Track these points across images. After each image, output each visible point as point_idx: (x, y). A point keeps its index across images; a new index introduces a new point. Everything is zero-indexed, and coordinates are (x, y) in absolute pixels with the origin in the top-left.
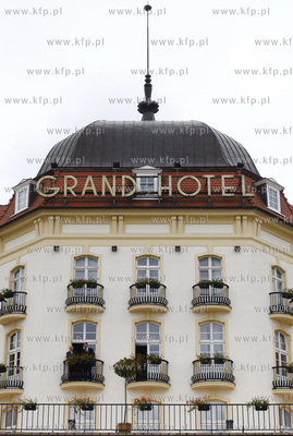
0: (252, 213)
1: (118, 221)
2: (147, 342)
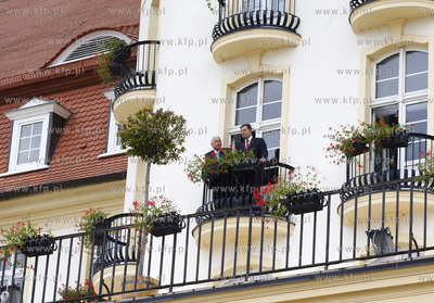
2: (399, 98)
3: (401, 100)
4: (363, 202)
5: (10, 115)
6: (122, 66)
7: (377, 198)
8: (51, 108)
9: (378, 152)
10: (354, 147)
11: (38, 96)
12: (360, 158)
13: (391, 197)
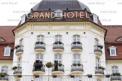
0: (89, 23)
1: (50, 25)
3: (58, 60)
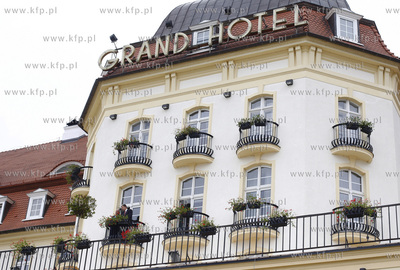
1: (171, 78)
2: (191, 197)
3: (192, 198)
4: (174, 240)
5: (29, 195)
6: (77, 177)
7: (179, 239)
8: (47, 193)
9: (181, 219)
10: (170, 216)
11: (42, 188)
12: (173, 221)
13: (185, 238)
